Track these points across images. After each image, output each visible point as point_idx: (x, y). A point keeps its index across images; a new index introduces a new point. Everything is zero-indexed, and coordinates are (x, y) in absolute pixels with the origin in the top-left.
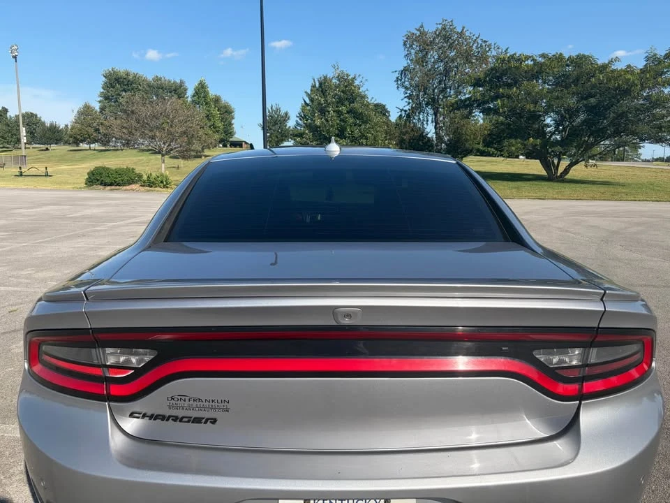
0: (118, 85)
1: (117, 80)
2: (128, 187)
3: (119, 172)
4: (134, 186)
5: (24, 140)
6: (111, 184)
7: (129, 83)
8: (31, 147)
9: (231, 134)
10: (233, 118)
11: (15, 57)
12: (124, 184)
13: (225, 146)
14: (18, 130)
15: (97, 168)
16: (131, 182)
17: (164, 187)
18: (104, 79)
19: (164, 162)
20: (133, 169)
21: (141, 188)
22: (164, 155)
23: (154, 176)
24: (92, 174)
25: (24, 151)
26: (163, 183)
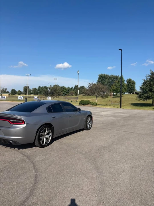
0: (102, 78)
1: (102, 77)
3: (86, 101)
4: (88, 105)
5: (78, 93)
6: (84, 104)
7: (105, 77)
10: (135, 85)
11: (78, 73)
12: (87, 104)
13: (133, 93)
14: (77, 91)
15: (81, 100)
16: (89, 104)
17: (95, 105)
18: (98, 77)
19: (97, 99)
20: (89, 101)
21: (90, 106)
22: (97, 97)
23: (93, 102)
24: (80, 102)
25: (78, 96)
26: (95, 104)
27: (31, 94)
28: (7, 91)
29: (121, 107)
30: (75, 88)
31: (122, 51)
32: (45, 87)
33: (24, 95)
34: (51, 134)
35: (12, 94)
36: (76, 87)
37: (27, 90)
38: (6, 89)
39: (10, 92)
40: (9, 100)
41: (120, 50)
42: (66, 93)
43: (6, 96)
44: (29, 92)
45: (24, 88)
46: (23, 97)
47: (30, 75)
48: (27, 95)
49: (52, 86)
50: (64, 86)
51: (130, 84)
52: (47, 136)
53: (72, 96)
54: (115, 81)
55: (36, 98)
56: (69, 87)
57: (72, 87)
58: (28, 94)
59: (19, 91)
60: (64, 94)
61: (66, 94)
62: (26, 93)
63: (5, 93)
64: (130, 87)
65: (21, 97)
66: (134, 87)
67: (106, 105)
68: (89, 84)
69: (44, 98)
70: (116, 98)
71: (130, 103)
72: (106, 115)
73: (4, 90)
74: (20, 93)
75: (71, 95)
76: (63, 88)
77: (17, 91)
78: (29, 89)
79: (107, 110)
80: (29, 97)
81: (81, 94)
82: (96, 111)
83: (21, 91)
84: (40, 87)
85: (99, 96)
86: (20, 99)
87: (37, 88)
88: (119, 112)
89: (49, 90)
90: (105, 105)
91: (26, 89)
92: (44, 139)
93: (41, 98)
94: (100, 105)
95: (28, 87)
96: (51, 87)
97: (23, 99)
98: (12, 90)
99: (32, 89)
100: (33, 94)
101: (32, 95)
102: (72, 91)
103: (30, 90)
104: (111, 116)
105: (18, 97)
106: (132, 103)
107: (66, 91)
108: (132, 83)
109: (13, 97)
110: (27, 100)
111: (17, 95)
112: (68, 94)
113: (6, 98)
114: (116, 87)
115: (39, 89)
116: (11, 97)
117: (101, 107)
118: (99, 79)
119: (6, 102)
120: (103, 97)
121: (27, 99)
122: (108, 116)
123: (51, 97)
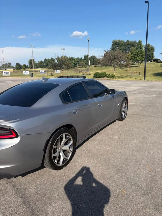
0: (116, 45)
1: (116, 43)
2: (103, 78)
3: (101, 74)
4: (105, 78)
5: (89, 64)
6: (99, 78)
7: (119, 44)
8: (93, 65)
9: (153, 57)
10: (154, 51)
11: (88, 41)
12: (102, 78)
13: (151, 62)
14: (88, 62)
15: (96, 73)
18: (112, 44)
19: (114, 70)
20: (105, 73)
21: (107, 79)
22: (114, 68)
23: (110, 75)
24: (94, 75)
25: (89, 67)
26: (113, 77)
27: (37, 67)
28: (11, 66)
29: (145, 79)
30: (85, 59)
31: (148, 4)
32: (52, 59)
33: (30, 70)
34: (72, 142)
35: (17, 69)
36: (86, 57)
37: (33, 64)
38: (10, 64)
39: (14, 66)
40: (13, 76)
41: (146, 2)
42: (76, 64)
43: (9, 72)
44: (34, 66)
45: (29, 61)
46: (28, 72)
47: (34, 46)
48: (33, 69)
49: (60, 57)
50: (73, 57)
51: (148, 51)
52: (66, 148)
53: (83, 68)
54: (132, 48)
55: (42, 72)
56: (78, 58)
57: (82, 58)
58: (35, 68)
59: (25, 65)
60: (73, 66)
61: (75, 66)
62: (32, 67)
63: (9, 68)
64: (148, 54)
65: (26, 72)
66: (153, 54)
67: (125, 77)
68: (105, 51)
69: (51, 71)
70: (133, 68)
71: (152, 73)
72: (133, 91)
73: (8, 64)
74: (25, 67)
75: (81, 67)
76: (71, 59)
77: (23, 65)
78: (34, 62)
79: (130, 84)
80: (36, 71)
81: (92, 65)
82: (117, 85)
83: (27, 65)
84: (46, 59)
85: (117, 67)
86: (25, 74)
87: (43, 61)
88: (147, 85)
89: (57, 62)
90: (123, 76)
91: (31, 62)
92: (61, 154)
93: (49, 71)
94: (118, 77)
95: (34, 60)
96: (58, 59)
97: (28, 74)
98: (16, 64)
99: (37, 62)
100: (39, 67)
101: (38, 69)
102: (82, 62)
103: (36, 63)
104: (141, 93)
105: (23, 72)
106: (155, 72)
107: (75, 62)
108: (150, 49)
109: (18, 72)
110: (33, 75)
111: (22, 70)
112: (78, 66)
113: (9, 73)
114: (134, 55)
115: (45, 62)
116: (16, 72)
117: (121, 79)
118: (113, 46)
119: (10, 78)
120: (122, 67)
121: (32, 73)
122: (136, 92)
123: (59, 70)
